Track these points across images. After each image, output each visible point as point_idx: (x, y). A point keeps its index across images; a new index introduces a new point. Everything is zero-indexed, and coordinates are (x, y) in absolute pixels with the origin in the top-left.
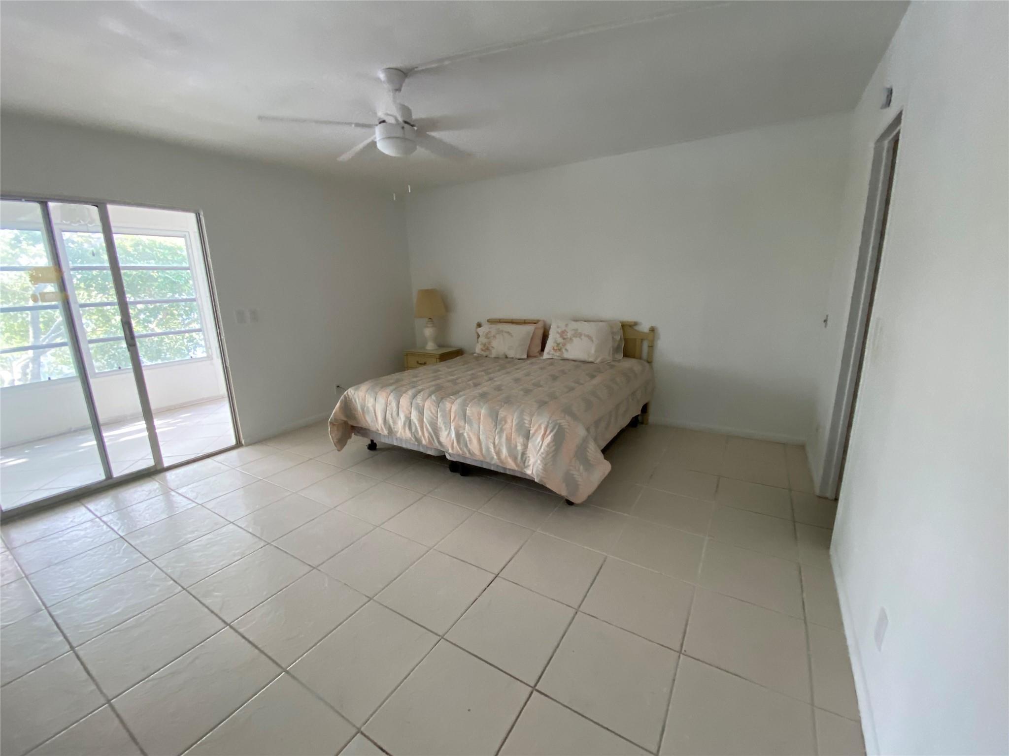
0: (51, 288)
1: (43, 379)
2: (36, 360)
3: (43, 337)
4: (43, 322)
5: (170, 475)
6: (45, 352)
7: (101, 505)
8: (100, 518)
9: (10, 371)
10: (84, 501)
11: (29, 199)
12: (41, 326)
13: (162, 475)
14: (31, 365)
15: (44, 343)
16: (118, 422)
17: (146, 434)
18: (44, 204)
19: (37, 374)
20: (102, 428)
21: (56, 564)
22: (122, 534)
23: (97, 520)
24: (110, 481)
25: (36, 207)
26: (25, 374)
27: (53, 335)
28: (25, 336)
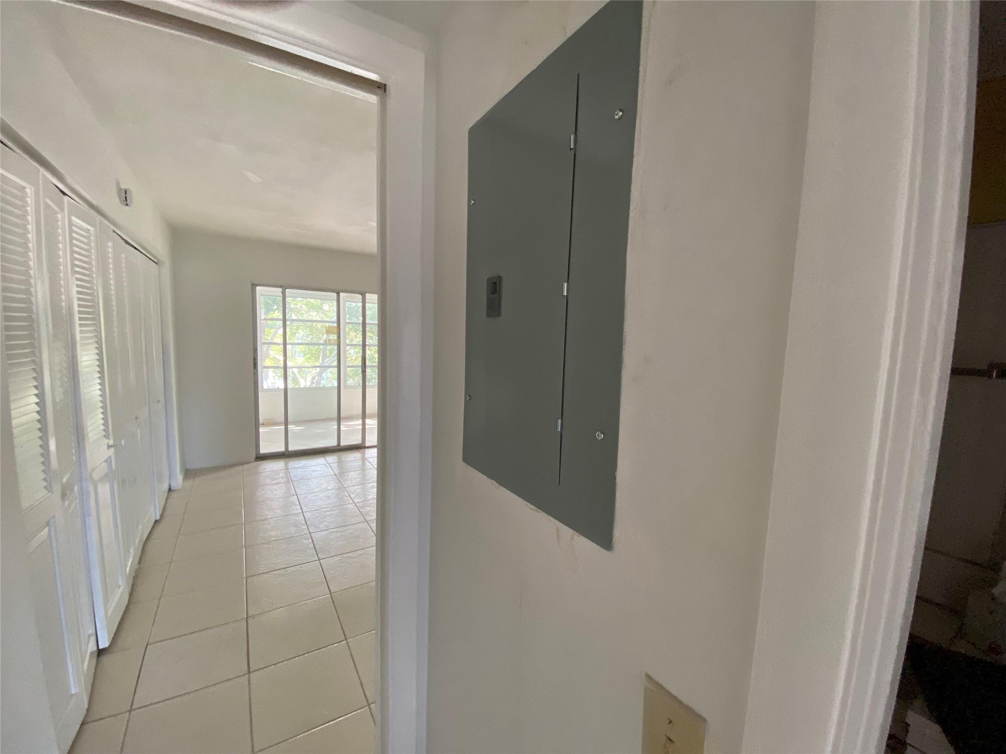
0: (334, 337)
1: (321, 386)
2: (320, 374)
3: (327, 359)
4: (329, 350)
5: (367, 451)
6: (326, 370)
7: (332, 459)
8: (329, 464)
9: (305, 380)
10: (324, 455)
11: (332, 291)
12: (328, 352)
13: (364, 449)
14: (317, 377)
15: (326, 365)
16: (351, 418)
17: (361, 427)
18: (338, 294)
19: (318, 383)
20: (341, 420)
21: (305, 479)
22: (336, 473)
23: (328, 465)
24: (339, 447)
25: (334, 295)
26: (312, 383)
27: (333, 359)
28: (317, 359)
